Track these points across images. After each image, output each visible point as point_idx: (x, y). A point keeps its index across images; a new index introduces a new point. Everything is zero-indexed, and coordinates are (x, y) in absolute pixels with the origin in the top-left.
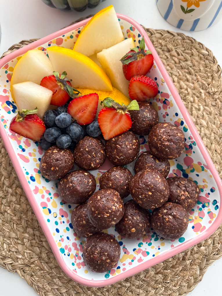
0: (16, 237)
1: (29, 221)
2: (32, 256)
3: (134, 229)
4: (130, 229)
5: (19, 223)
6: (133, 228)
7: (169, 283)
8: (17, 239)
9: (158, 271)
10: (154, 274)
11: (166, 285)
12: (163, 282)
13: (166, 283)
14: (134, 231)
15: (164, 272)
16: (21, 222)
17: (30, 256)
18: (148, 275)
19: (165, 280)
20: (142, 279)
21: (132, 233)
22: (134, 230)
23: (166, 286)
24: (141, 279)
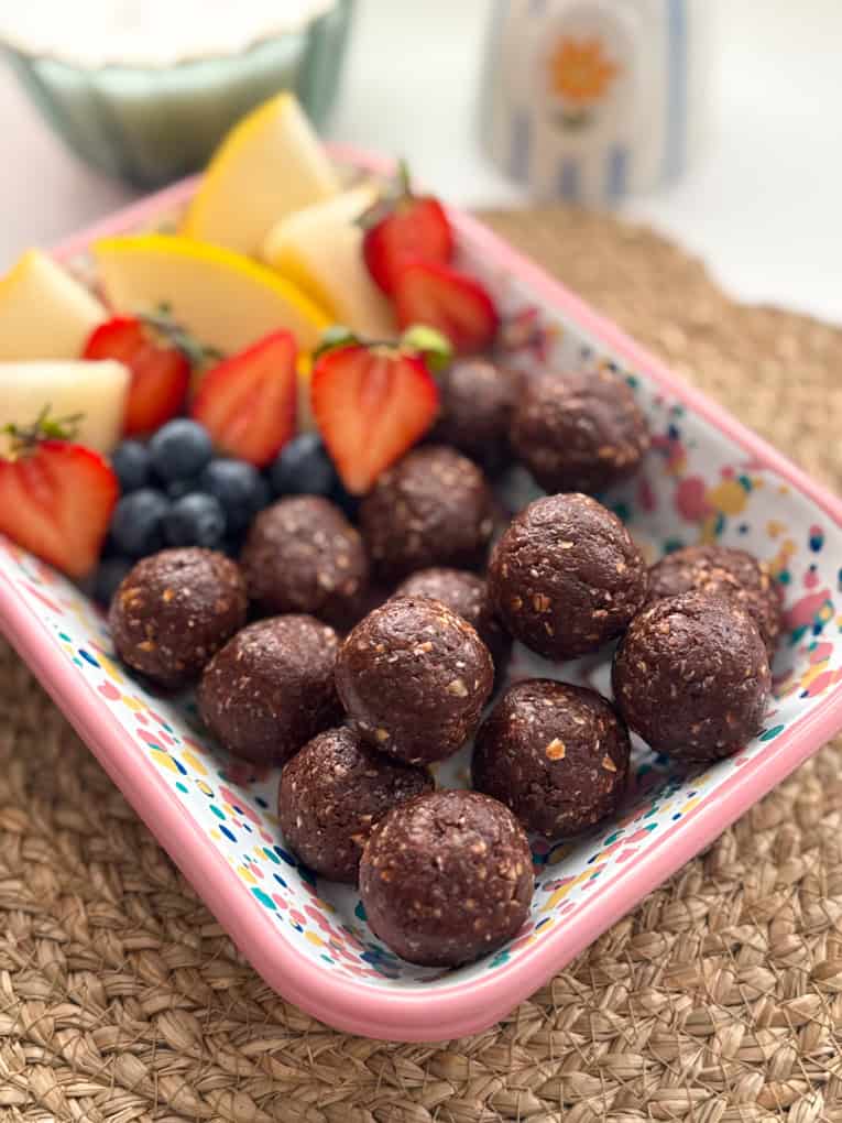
0: (17, 1029)
1: (74, 941)
2: (108, 1105)
3: (556, 742)
4: (541, 747)
5: (23, 962)
6: (553, 739)
7: (831, 1055)
8: (22, 1042)
9: (757, 1013)
10: (746, 1034)
11: (824, 1071)
12: (805, 1060)
13: (817, 1058)
14: (562, 756)
15: (790, 1010)
16: (35, 958)
17: (98, 1106)
18: (717, 1046)
19: (811, 1050)
20: (696, 1075)
21: (555, 762)
22: (558, 749)
23: (827, 1075)
24: (689, 1076)
